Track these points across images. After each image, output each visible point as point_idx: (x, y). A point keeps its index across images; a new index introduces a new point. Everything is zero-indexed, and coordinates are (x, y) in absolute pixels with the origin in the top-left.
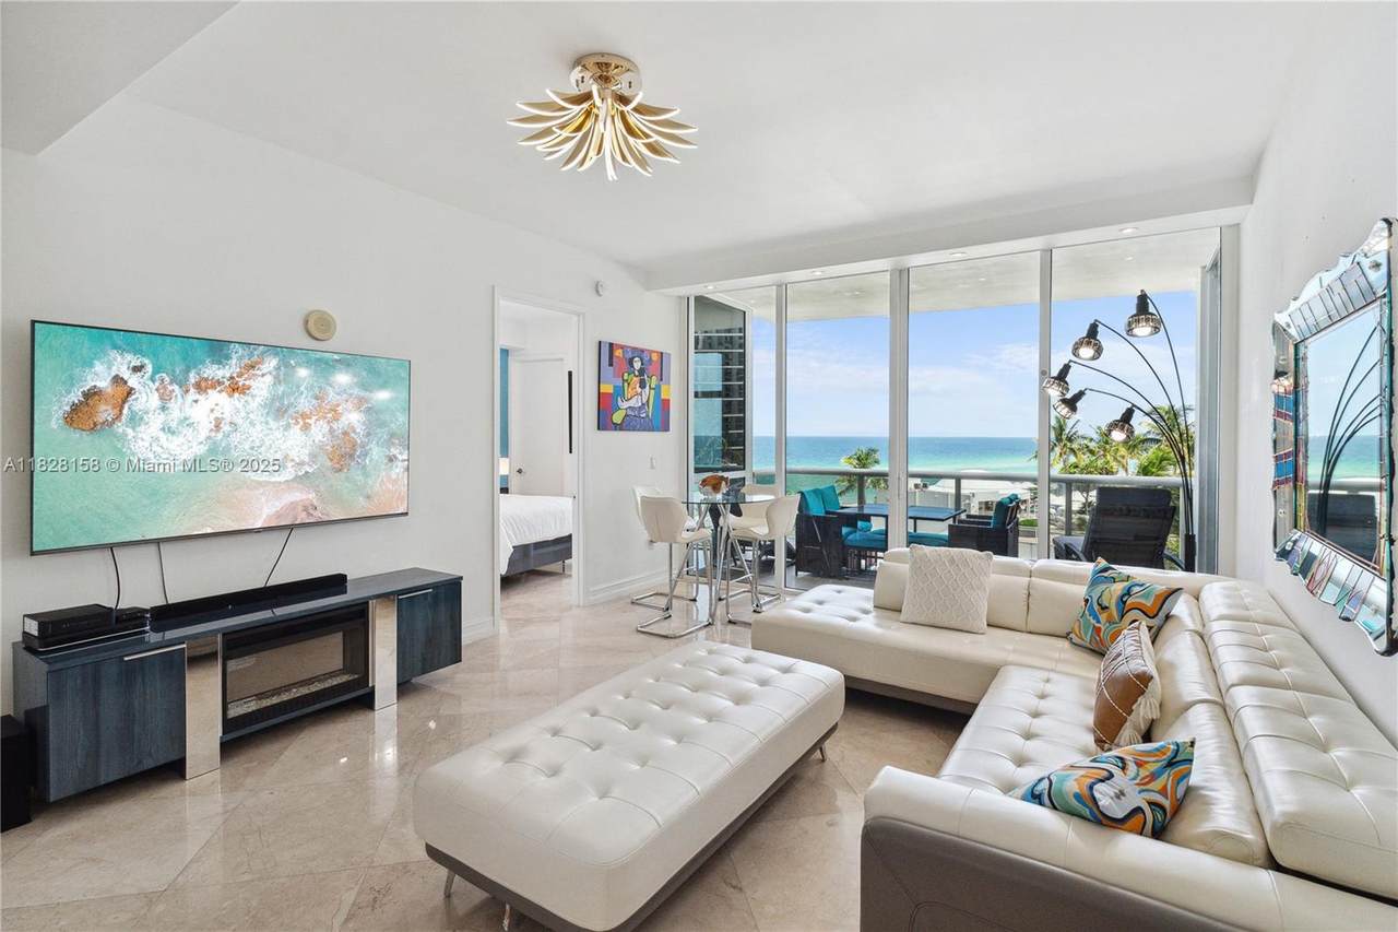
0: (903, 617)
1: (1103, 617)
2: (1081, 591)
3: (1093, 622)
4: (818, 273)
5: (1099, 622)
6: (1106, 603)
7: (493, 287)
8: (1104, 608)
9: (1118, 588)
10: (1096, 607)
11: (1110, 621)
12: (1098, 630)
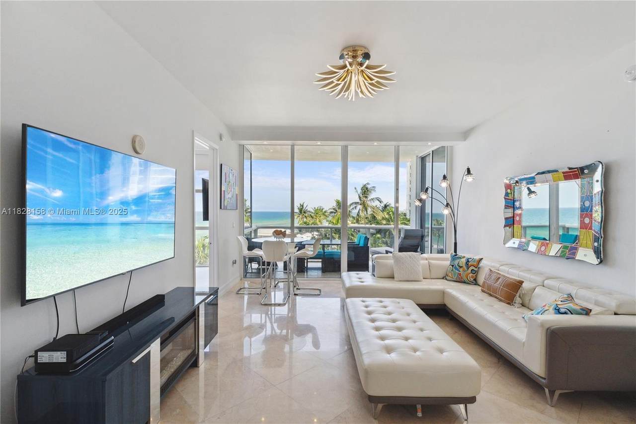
0: (395, 279)
1: (461, 270)
2: (448, 263)
3: (457, 272)
4: (319, 143)
5: (459, 271)
6: (461, 265)
7: (193, 131)
8: (461, 267)
9: (464, 260)
10: (457, 267)
11: (464, 271)
12: (460, 274)
